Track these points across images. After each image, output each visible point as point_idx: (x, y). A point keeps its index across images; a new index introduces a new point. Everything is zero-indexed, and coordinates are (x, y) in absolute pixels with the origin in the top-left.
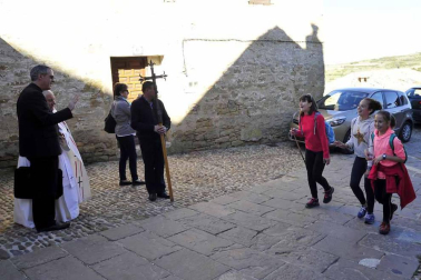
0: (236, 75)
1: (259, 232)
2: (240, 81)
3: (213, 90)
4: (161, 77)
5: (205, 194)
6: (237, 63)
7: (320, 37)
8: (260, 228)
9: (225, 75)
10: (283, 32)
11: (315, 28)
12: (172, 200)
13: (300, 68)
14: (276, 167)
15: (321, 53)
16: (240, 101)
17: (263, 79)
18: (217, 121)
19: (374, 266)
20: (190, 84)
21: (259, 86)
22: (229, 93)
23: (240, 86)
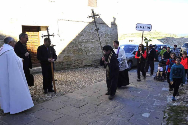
0: (82, 37)
1: (98, 105)
2: (83, 40)
3: (71, 43)
4: (52, 35)
5: (70, 89)
6: (82, 31)
7: (117, 23)
8: (98, 104)
9: (77, 37)
10: (102, 19)
11: (115, 19)
12: (55, 93)
13: (108, 35)
14: (100, 76)
15: (117, 29)
16: (83, 48)
17: (93, 39)
18: (72, 57)
19: (147, 116)
20: (61, 40)
21: (91, 42)
22: (78, 45)
23: (83, 42)
